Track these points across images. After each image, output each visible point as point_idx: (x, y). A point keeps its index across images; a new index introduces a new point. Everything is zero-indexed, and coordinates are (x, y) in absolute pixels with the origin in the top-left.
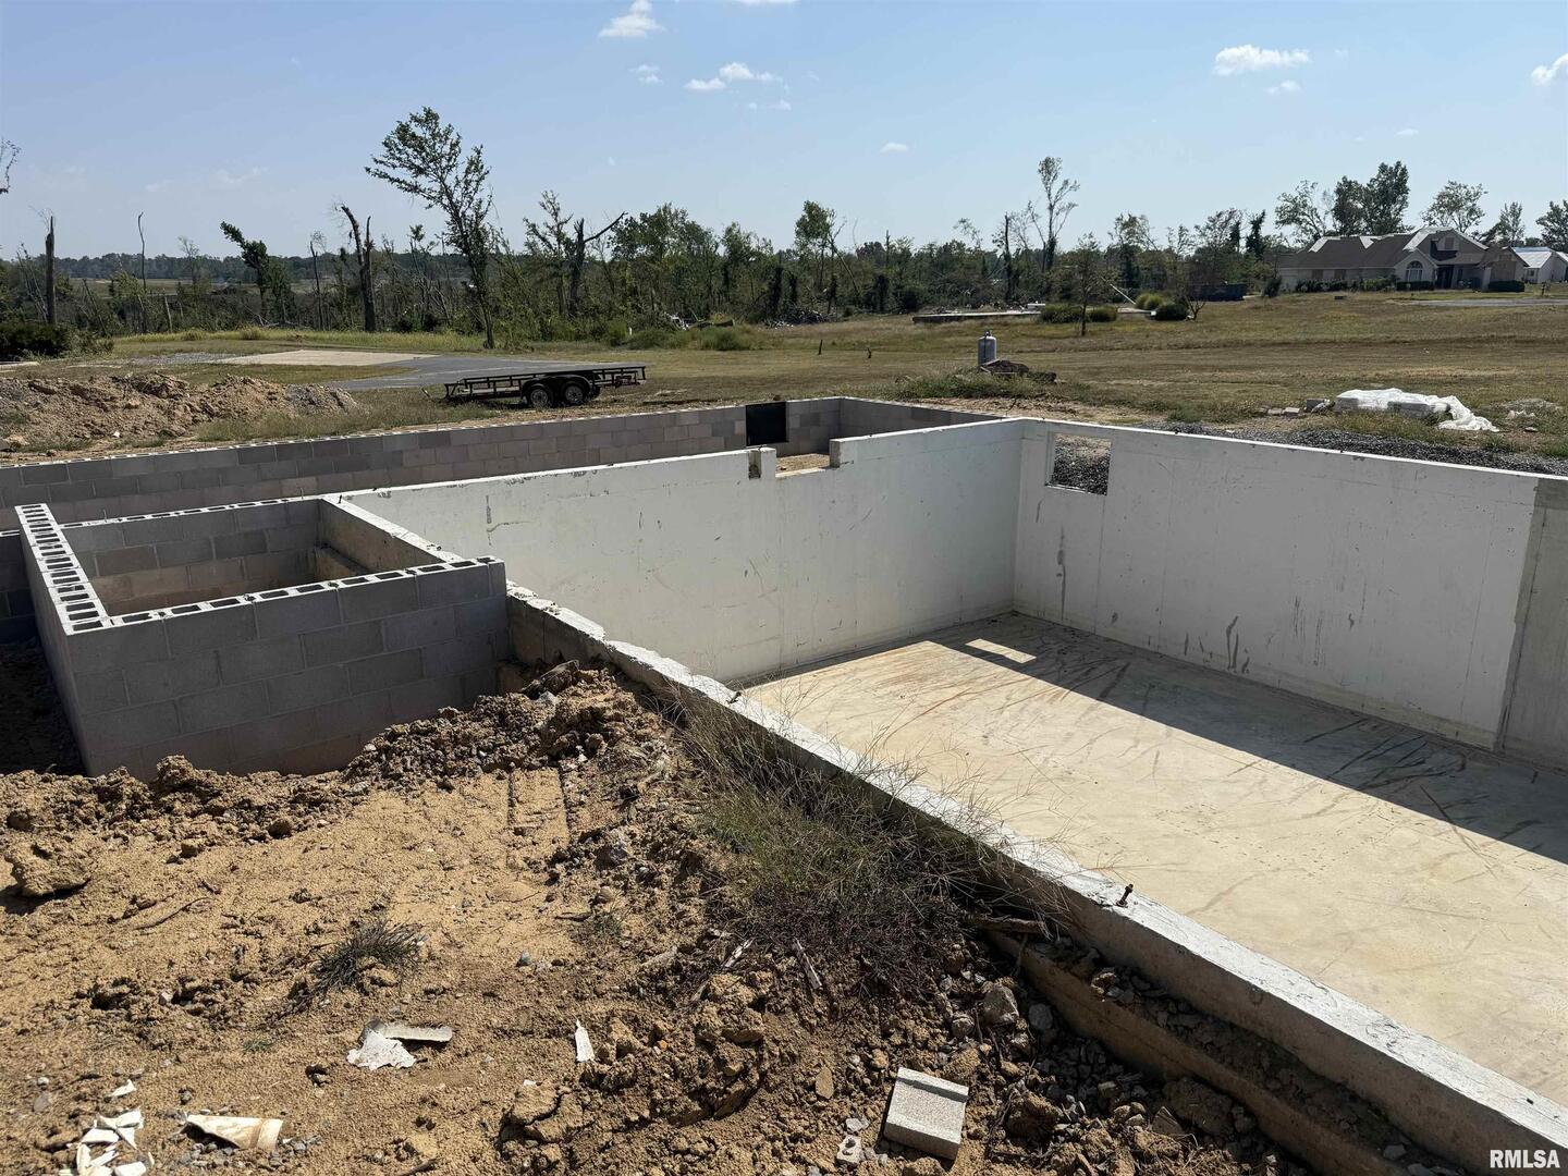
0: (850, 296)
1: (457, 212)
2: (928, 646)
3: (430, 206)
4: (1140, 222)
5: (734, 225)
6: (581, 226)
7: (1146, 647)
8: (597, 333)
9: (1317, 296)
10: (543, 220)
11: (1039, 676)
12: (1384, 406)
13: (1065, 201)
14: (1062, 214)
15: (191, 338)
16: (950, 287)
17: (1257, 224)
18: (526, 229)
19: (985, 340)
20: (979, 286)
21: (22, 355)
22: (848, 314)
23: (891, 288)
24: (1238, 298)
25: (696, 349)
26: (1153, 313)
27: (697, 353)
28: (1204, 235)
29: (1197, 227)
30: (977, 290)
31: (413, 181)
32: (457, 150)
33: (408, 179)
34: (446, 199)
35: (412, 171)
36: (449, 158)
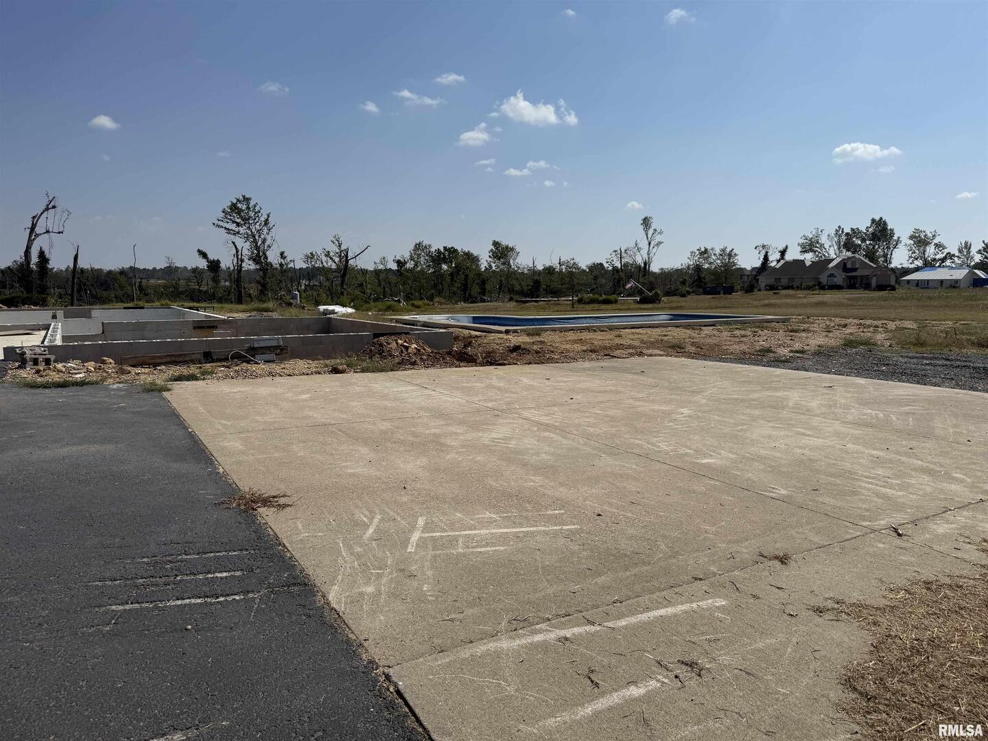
1: (257, 244)
13: (656, 240)
14: (655, 248)
17: (782, 253)
22: (511, 300)
26: (639, 300)
31: (237, 229)
32: (260, 214)
33: (234, 229)
34: (252, 238)
35: (235, 224)
36: (255, 219)
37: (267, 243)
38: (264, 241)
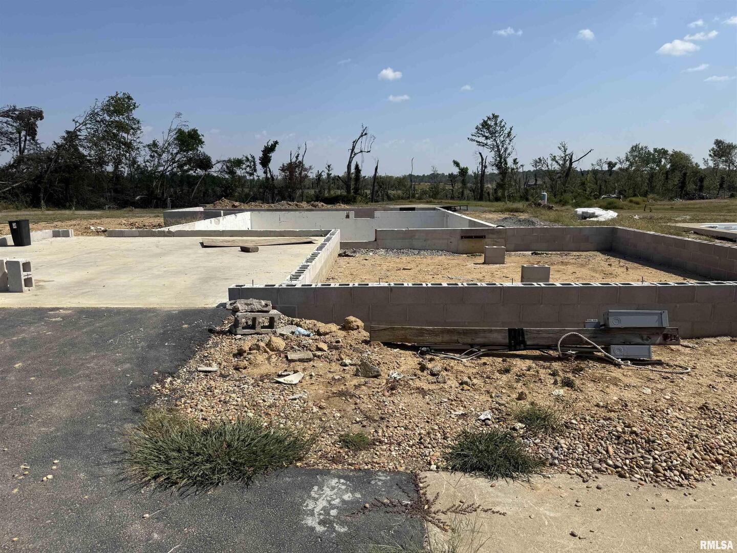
10: (560, 154)
22: (732, 196)
31: (485, 142)
32: (504, 128)
33: (483, 141)
34: (496, 148)
35: (484, 138)
36: (500, 132)
37: (508, 152)
38: (506, 149)
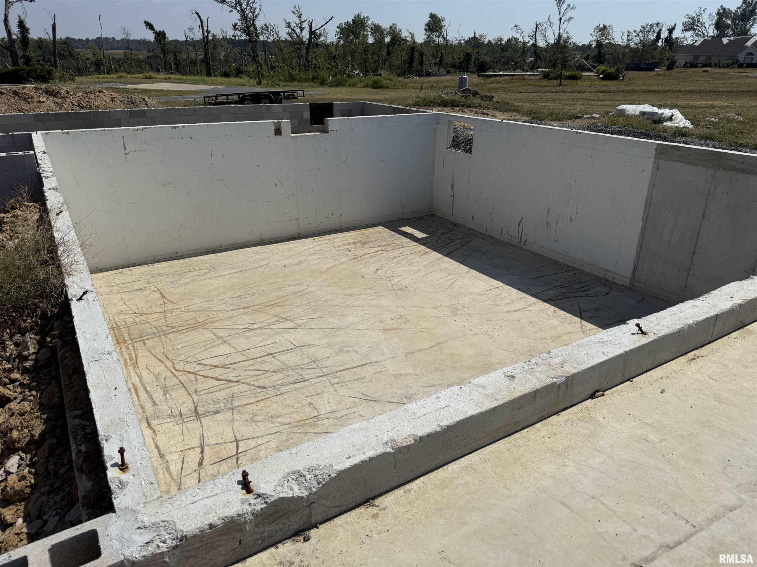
0: (451, 63)
1: (244, 14)
2: (380, 229)
3: (231, 11)
4: (609, 28)
5: (393, 25)
6: (311, 23)
7: (485, 232)
8: (314, 79)
9: (693, 70)
10: (294, 20)
11: (423, 244)
12: (637, 113)
13: (568, 16)
14: (566, 23)
15: (120, 77)
16: (503, 60)
17: (671, 31)
18: (285, 25)
19: (462, 78)
20: (518, 60)
21: (28, 81)
22: (449, 72)
23: (473, 60)
24: (652, 70)
25: (361, 87)
26: (601, 76)
27: (360, 89)
28: (638, 35)
29: (635, 31)
30: (517, 62)
34: (239, 7)
